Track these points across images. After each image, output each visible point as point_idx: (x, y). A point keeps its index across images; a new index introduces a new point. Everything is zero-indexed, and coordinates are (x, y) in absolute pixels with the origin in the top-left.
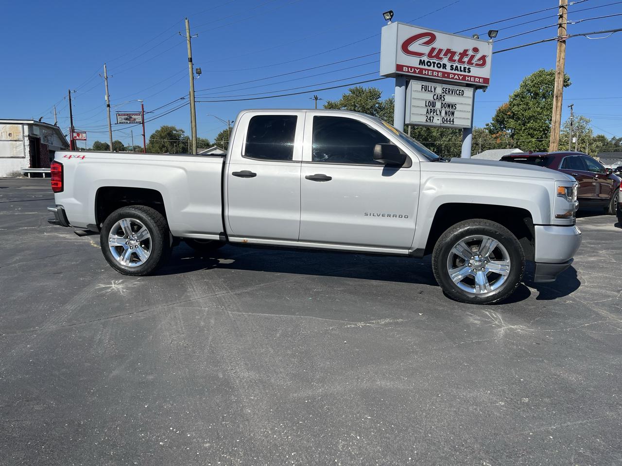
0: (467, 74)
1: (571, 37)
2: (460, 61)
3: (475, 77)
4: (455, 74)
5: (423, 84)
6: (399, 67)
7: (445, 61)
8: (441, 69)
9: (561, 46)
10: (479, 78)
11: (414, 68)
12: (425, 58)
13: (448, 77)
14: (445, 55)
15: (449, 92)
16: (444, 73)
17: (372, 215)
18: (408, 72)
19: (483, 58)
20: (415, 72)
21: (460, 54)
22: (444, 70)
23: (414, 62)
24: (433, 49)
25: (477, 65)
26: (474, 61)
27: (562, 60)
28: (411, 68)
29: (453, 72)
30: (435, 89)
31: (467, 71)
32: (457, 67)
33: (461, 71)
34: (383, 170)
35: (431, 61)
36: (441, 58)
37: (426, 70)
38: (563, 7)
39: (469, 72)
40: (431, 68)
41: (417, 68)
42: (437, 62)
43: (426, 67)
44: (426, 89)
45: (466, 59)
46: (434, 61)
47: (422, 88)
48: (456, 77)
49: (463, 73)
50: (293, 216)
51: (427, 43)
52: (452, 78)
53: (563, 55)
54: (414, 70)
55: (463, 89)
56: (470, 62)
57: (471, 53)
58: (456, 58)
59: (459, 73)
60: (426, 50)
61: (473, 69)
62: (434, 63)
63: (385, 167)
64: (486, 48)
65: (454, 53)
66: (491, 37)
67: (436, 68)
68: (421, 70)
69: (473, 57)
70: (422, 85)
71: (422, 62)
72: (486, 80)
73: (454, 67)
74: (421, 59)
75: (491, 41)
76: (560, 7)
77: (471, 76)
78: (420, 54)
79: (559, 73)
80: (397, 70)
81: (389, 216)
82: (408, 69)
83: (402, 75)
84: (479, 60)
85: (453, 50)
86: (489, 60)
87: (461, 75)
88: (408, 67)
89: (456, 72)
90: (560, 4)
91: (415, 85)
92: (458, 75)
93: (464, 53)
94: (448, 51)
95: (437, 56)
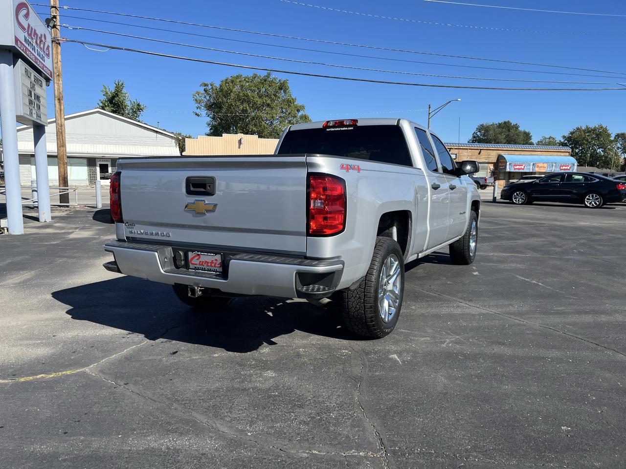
1: (69, 41)
2: (40, 46)
3: (48, 69)
4: (40, 61)
7: (34, 42)
8: (33, 52)
9: (57, 48)
10: (49, 70)
11: (23, 44)
13: (37, 63)
14: (34, 35)
15: (37, 81)
16: (36, 57)
18: (20, 48)
20: (23, 50)
21: (39, 38)
23: (22, 36)
24: (29, 25)
25: (46, 54)
27: (59, 63)
28: (21, 43)
30: (31, 76)
37: (28, 50)
38: (55, 7)
39: (44, 61)
40: (30, 48)
41: (25, 46)
43: (28, 46)
44: (27, 73)
46: (30, 40)
47: (25, 71)
49: (42, 61)
51: (26, 16)
52: (39, 65)
53: (60, 57)
54: (23, 47)
55: (42, 80)
56: (44, 50)
57: (43, 39)
58: (38, 42)
61: (45, 58)
65: (37, 36)
67: (31, 50)
68: (26, 49)
69: (44, 44)
70: (25, 68)
71: (25, 39)
73: (38, 52)
74: (25, 34)
76: (53, 7)
77: (45, 66)
78: (24, 28)
79: (58, 75)
80: (16, 44)
82: (20, 45)
84: (47, 49)
85: (37, 32)
87: (42, 63)
89: (40, 58)
90: (52, 4)
91: (22, 67)
93: (41, 38)
94: (35, 30)
95: (31, 35)
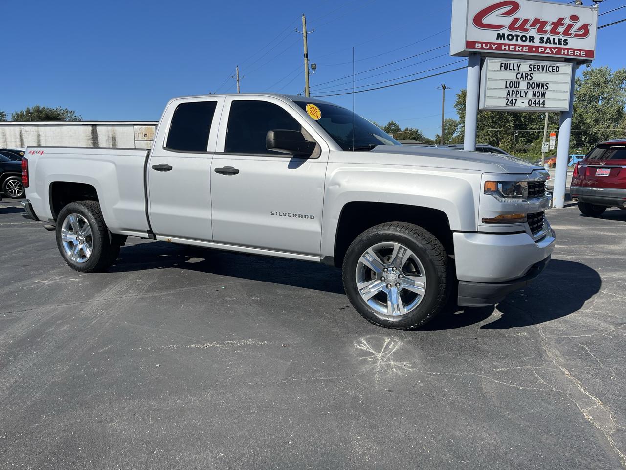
0: (562, 46)
2: (553, 31)
3: (574, 50)
4: (546, 48)
5: (503, 61)
6: (470, 44)
7: (533, 32)
8: (527, 43)
10: (580, 51)
11: (490, 43)
12: (506, 32)
13: (537, 51)
14: (533, 25)
15: (538, 69)
16: (530, 47)
17: (278, 214)
18: (482, 48)
19: (585, 27)
20: (491, 48)
21: (553, 23)
22: (531, 44)
23: (490, 36)
25: (576, 35)
26: (573, 31)
28: (486, 43)
29: (544, 45)
30: (519, 67)
31: (563, 43)
32: (548, 39)
33: (554, 43)
34: (290, 161)
35: (514, 34)
36: (527, 30)
37: (505, 45)
39: (566, 43)
40: (514, 42)
41: (494, 44)
42: (521, 35)
43: (507, 41)
44: (506, 67)
45: (561, 29)
46: (518, 33)
47: (501, 66)
48: (548, 50)
49: (557, 46)
50: (205, 214)
51: (508, 13)
52: (542, 53)
54: (490, 46)
55: (558, 65)
56: (567, 33)
57: (567, 22)
58: (548, 28)
59: (552, 45)
60: (507, 21)
61: (570, 40)
62: (517, 36)
63: (294, 157)
64: (589, 16)
65: (544, 23)
66: (596, 2)
68: (500, 45)
69: (570, 26)
70: (501, 63)
71: (499, 36)
72: (590, 53)
73: (545, 39)
74: (499, 32)
75: (596, 6)
77: (568, 50)
78: (498, 27)
80: (468, 48)
81: (294, 216)
82: (482, 46)
83: (475, 54)
84: (580, 29)
85: (544, 19)
86: (593, 30)
87: (555, 48)
88: (482, 43)
89: (548, 45)
91: (492, 64)
92: (550, 48)
93: (560, 22)
94: (537, 21)
95: (522, 28)
